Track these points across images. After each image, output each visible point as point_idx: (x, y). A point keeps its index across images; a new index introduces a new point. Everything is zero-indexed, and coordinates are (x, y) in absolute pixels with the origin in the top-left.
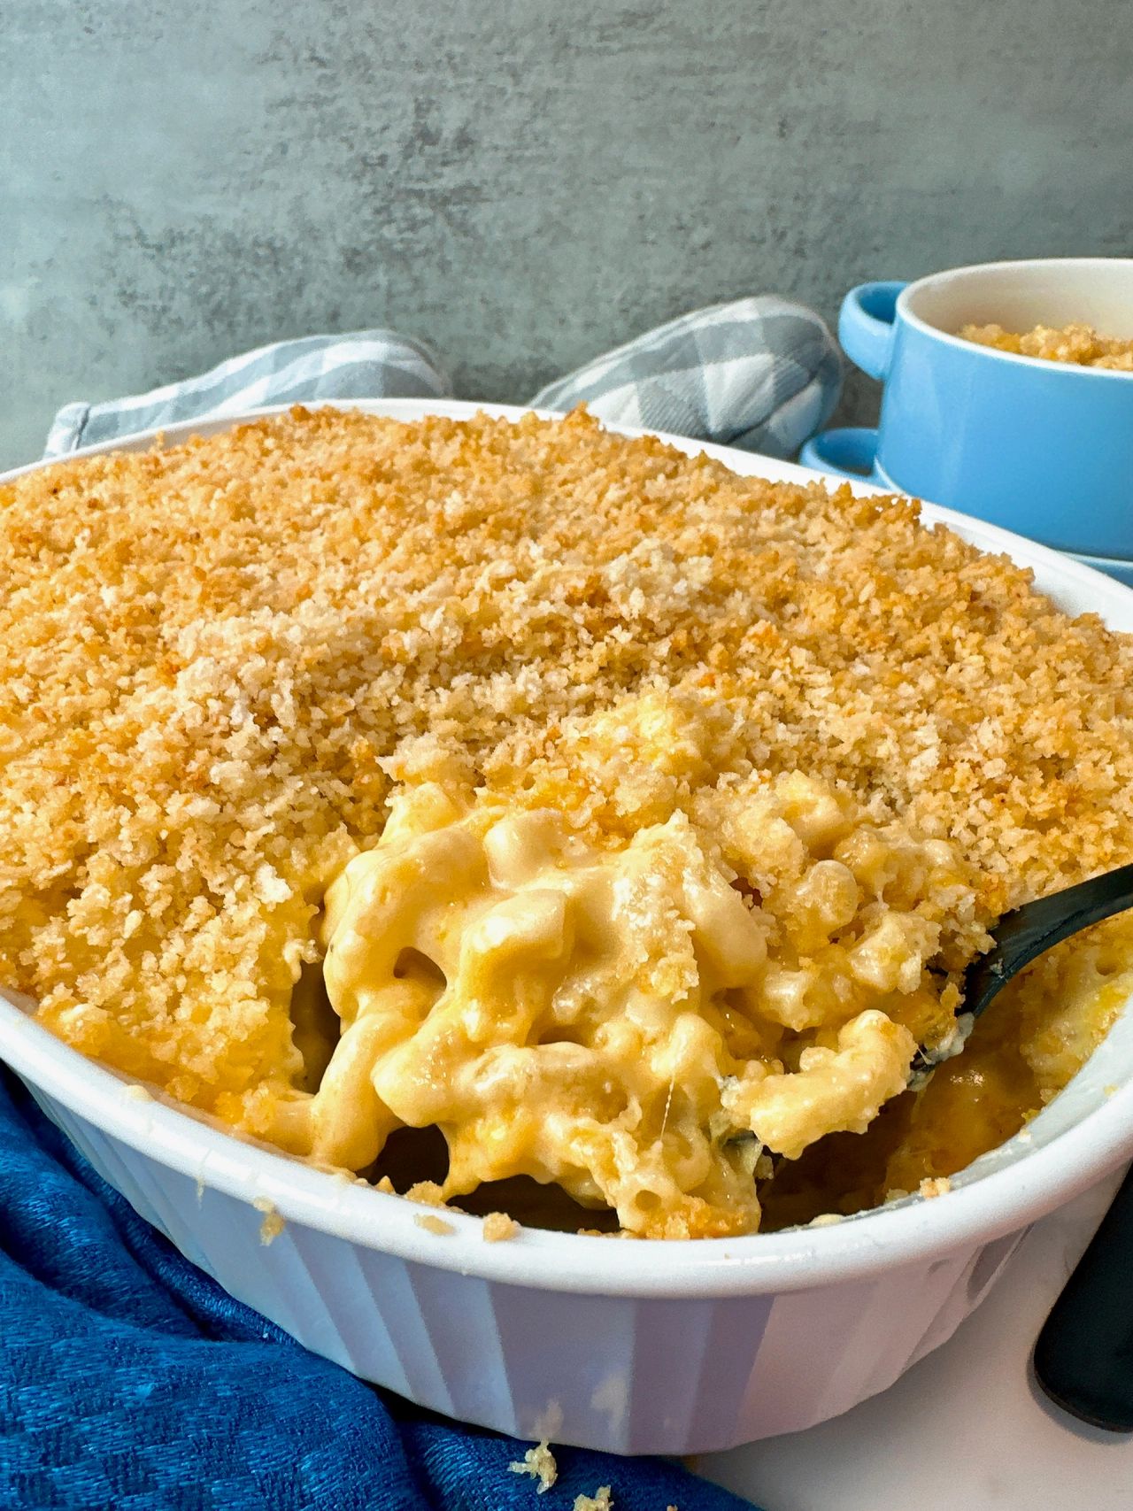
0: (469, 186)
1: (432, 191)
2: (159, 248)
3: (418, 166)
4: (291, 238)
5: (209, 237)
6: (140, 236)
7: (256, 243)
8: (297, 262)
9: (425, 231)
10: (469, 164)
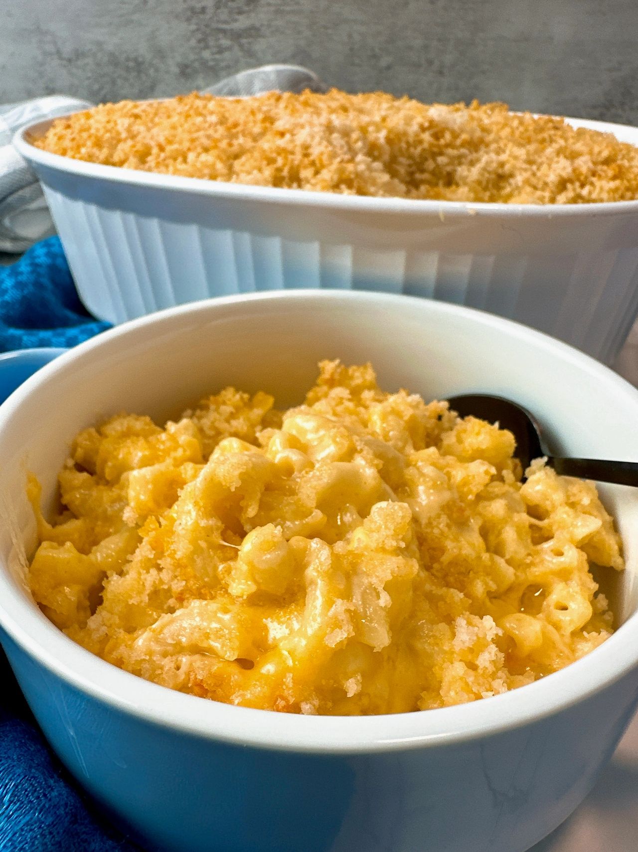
0: (253, 28)
1: (232, 30)
2: (70, 60)
3: (224, 14)
4: (148, 56)
5: (99, 55)
6: (58, 52)
7: (128, 59)
8: (151, 72)
9: (227, 55)
10: (253, 15)
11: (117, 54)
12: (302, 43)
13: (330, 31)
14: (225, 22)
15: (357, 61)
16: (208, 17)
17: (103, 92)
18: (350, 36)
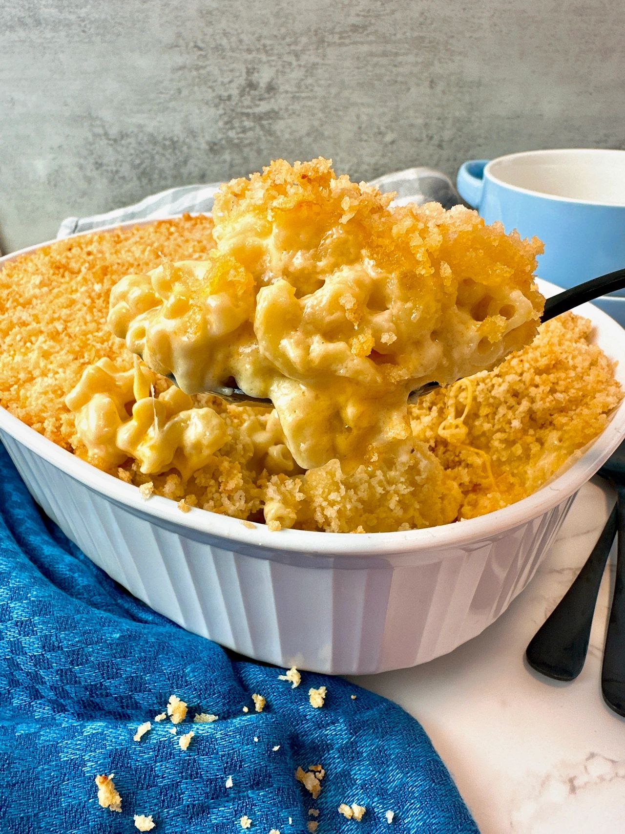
0: (273, 111)
1: (254, 114)
2: (115, 140)
3: (247, 101)
4: (182, 137)
5: (141, 135)
6: (106, 134)
7: (165, 139)
8: (185, 149)
9: (250, 134)
10: (273, 100)
11: (156, 134)
12: (316, 123)
13: (340, 113)
14: (249, 107)
15: (365, 137)
16: (234, 103)
17: (144, 166)
18: (358, 117)
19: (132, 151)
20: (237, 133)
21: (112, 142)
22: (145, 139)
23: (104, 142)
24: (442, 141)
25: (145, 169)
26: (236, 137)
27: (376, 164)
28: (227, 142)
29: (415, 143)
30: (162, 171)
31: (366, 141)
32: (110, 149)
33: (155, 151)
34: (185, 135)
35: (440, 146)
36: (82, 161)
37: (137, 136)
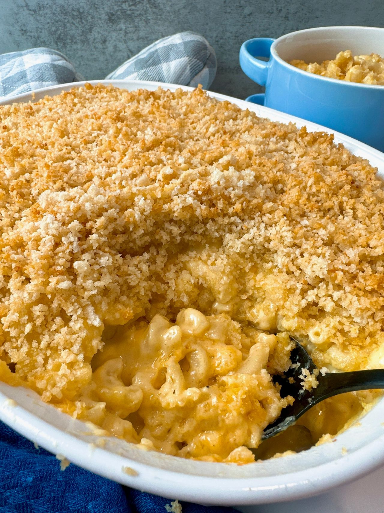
2: (35, 11)
5: (54, 6)
6: (27, 5)
8: (89, 18)
11: (66, 6)
17: (59, 32)
19: (49, 21)
20: (129, 6)
21: (32, 13)
22: (58, 10)
23: (26, 12)
24: (288, 13)
25: (60, 35)
26: (129, 9)
27: (236, 32)
28: (122, 13)
29: (267, 15)
30: (72, 37)
31: (230, 13)
32: (32, 18)
33: (66, 21)
34: (89, 7)
35: (286, 18)
36: (11, 28)
37: (51, 7)
